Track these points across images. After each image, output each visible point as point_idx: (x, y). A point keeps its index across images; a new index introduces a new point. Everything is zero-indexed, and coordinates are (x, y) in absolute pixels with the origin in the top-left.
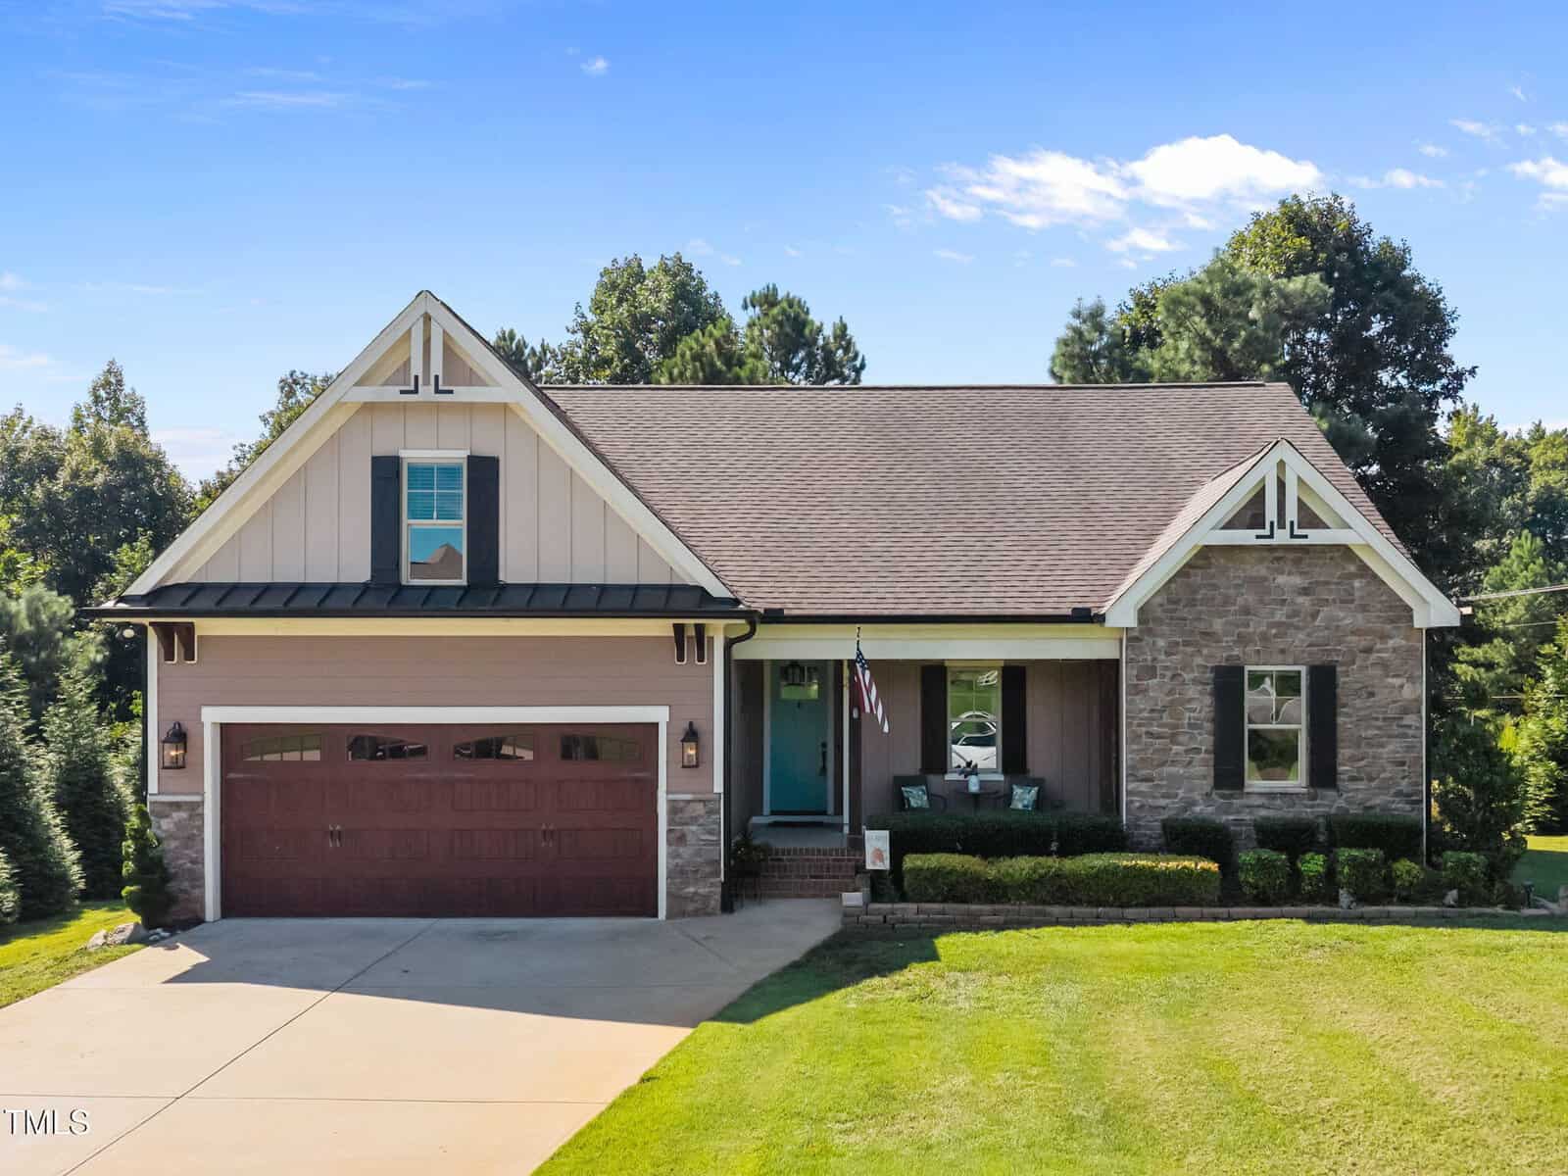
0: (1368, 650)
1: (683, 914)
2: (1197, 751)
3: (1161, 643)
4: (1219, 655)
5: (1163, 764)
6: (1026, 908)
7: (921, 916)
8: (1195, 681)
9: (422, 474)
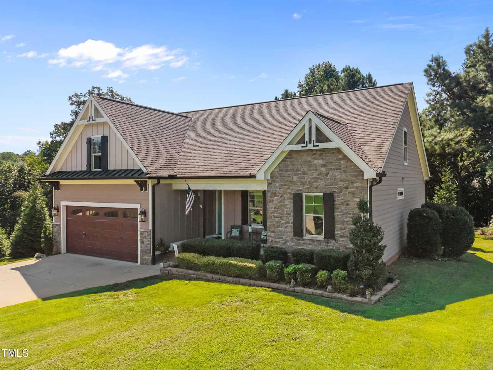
1: (143, 264)
2: (289, 223)
3: (277, 185)
4: (295, 189)
5: (279, 227)
8: (288, 198)
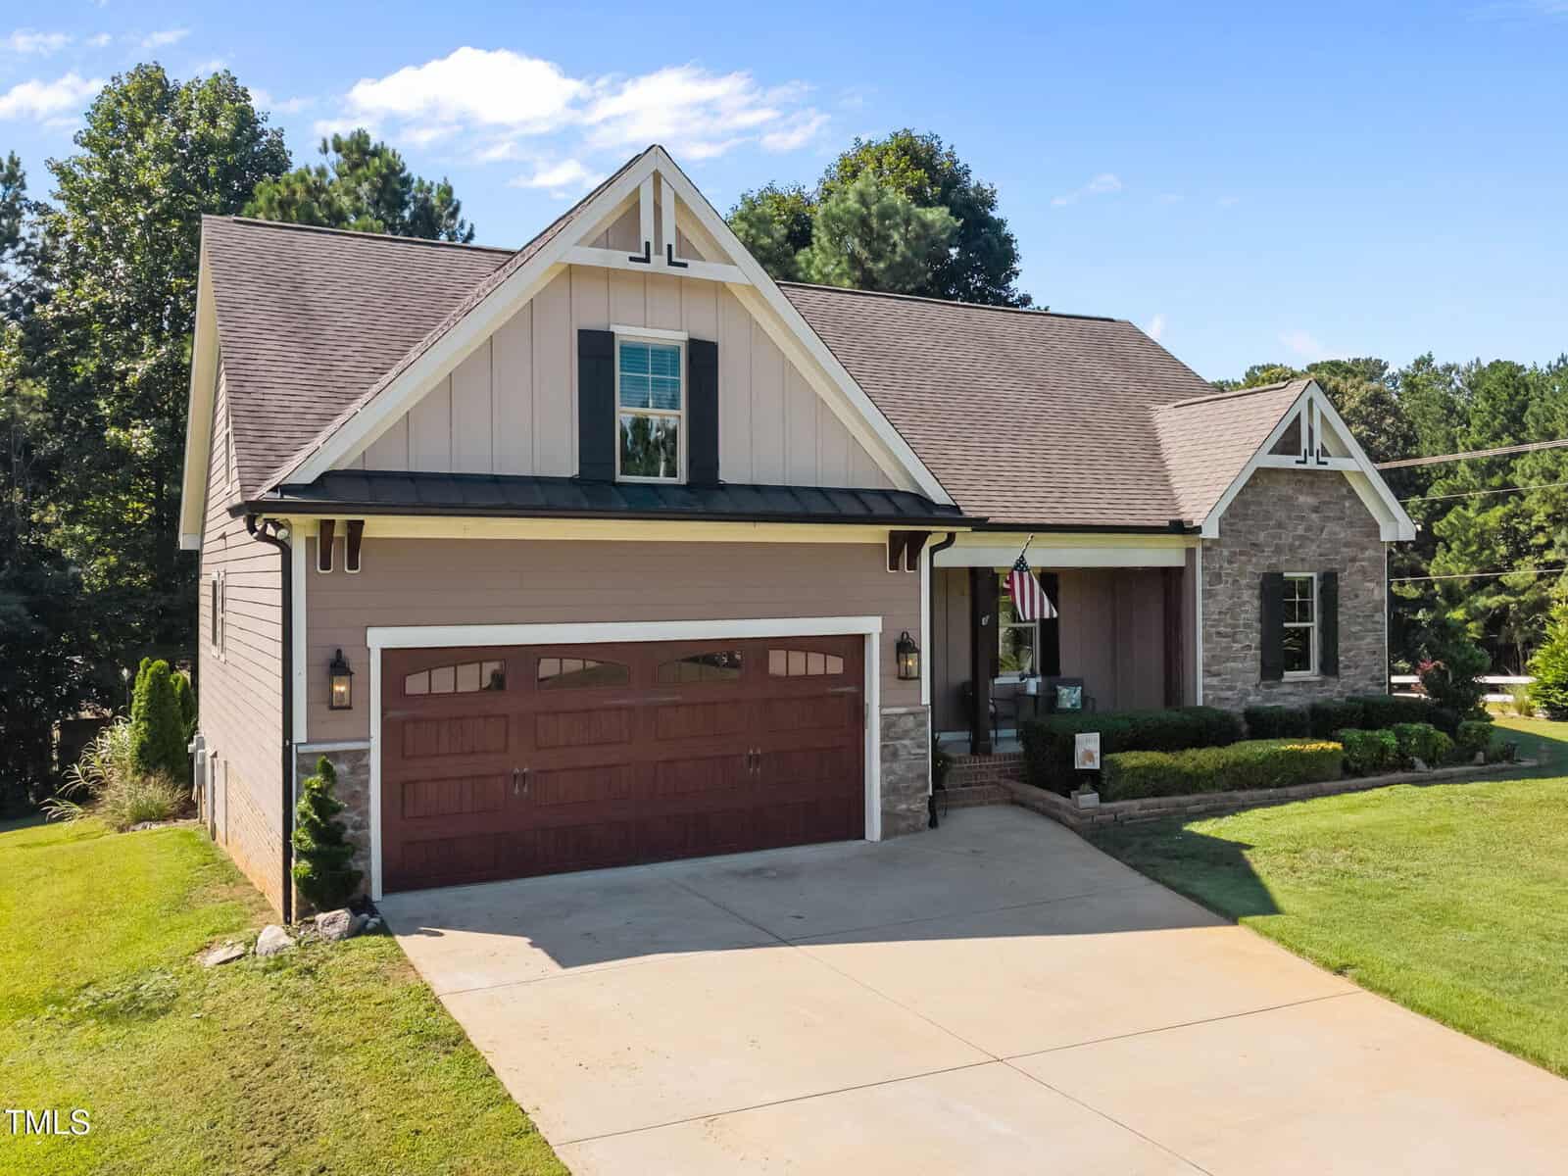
0: (1353, 560)
1: (897, 833)
2: (1249, 647)
3: (1226, 553)
4: (1263, 563)
5: (1228, 660)
6: (1218, 796)
7: (1143, 812)
8: (1249, 587)
9: (636, 354)
